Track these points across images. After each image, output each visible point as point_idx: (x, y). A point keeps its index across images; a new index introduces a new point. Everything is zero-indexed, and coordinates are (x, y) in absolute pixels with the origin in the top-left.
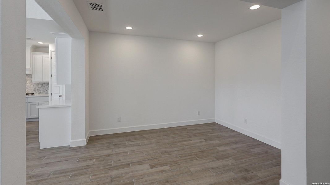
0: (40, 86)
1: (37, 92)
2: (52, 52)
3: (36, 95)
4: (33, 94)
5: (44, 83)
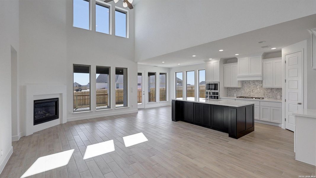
0: (269, 91)
1: (266, 97)
2: (285, 55)
3: (265, 99)
4: (263, 98)
5: (273, 88)
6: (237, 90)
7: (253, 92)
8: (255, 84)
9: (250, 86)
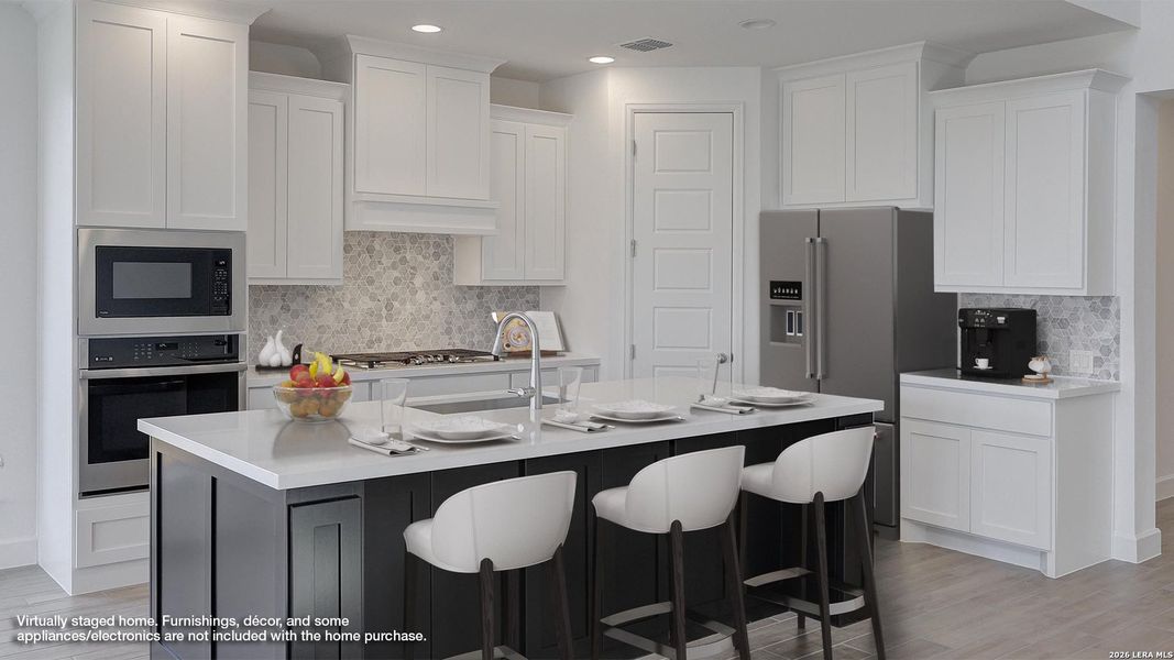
2: (636, 111)
6: (293, 306)
7: (389, 318)
8: (403, 260)
9: (372, 273)
